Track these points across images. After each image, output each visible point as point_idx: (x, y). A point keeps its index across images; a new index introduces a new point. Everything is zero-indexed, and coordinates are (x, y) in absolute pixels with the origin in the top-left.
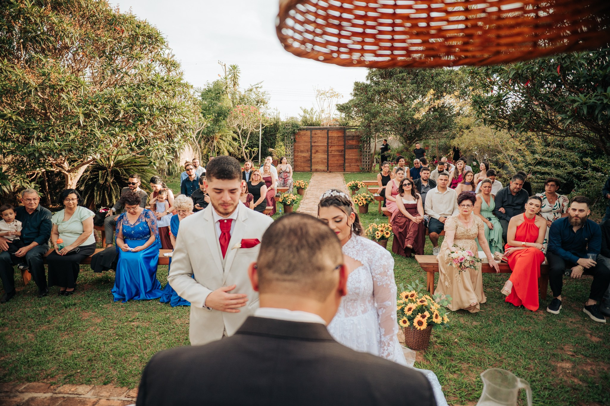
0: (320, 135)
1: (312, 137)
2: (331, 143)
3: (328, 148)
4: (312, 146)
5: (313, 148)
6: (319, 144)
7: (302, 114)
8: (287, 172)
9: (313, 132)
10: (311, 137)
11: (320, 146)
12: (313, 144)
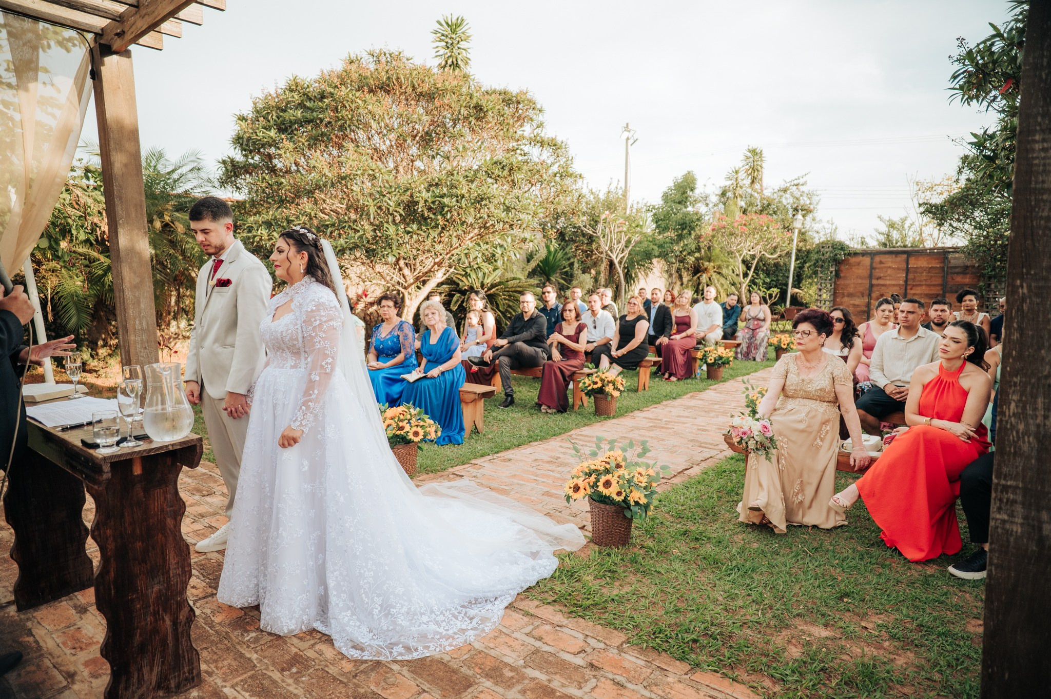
0: (890, 264)
1: (875, 269)
2: (914, 279)
3: (906, 289)
4: (872, 286)
5: (875, 289)
6: (888, 282)
7: (884, 229)
8: (759, 319)
9: (877, 259)
10: (872, 268)
11: (890, 285)
12: (874, 282)
